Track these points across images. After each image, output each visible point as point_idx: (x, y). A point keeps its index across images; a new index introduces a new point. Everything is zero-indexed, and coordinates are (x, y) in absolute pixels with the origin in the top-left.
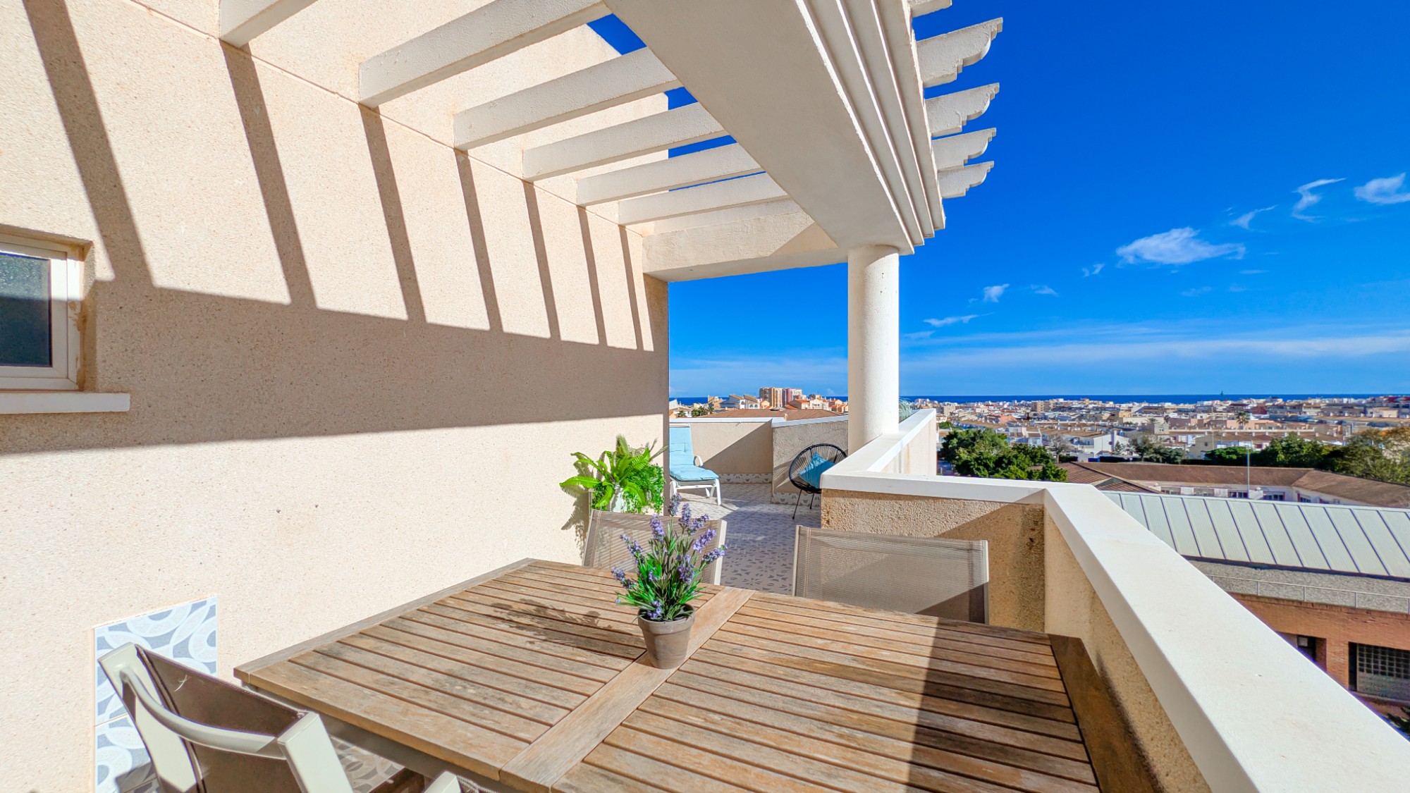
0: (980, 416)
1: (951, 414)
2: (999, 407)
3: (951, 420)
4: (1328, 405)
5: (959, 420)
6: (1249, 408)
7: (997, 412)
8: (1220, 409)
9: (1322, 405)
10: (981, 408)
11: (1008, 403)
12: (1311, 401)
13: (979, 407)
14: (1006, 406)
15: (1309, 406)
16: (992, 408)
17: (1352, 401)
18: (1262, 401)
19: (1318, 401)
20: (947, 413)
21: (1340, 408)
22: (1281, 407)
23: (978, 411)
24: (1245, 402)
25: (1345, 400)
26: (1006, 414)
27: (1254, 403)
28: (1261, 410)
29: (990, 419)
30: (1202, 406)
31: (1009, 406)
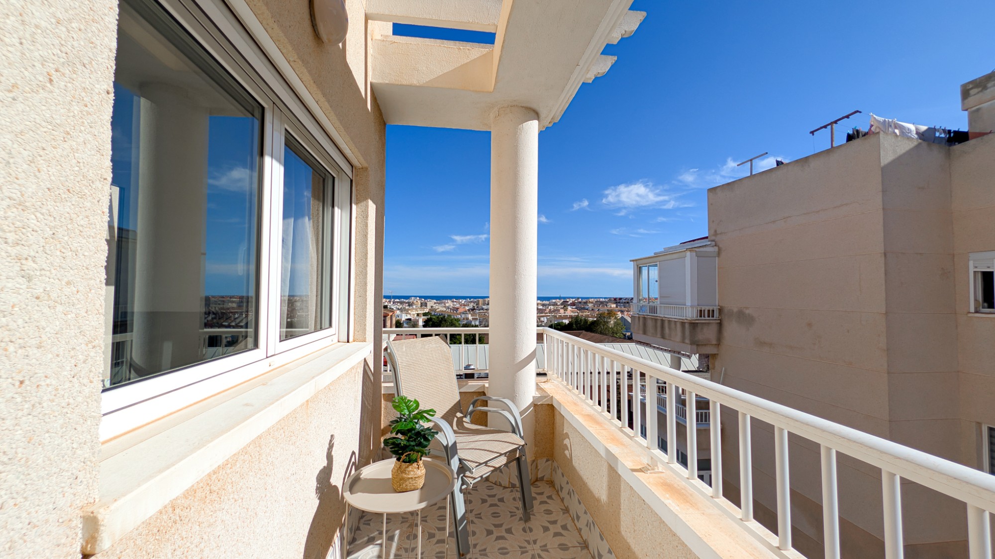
0: (448, 308)
1: (432, 307)
2: (459, 303)
3: (431, 311)
4: (596, 302)
5: (435, 311)
6: (569, 303)
7: (458, 306)
8: (559, 304)
9: (594, 302)
10: (449, 303)
11: (464, 300)
12: (590, 300)
13: (447, 303)
14: (463, 302)
15: (590, 302)
16: (455, 303)
17: (603, 300)
18: (574, 300)
19: (593, 300)
20: (429, 307)
21: (599, 303)
22: (580, 302)
23: (447, 305)
24: (568, 300)
25: (601, 299)
26: (463, 307)
27: (571, 301)
28: (573, 304)
29: (453, 310)
30: (552, 302)
31: (465, 302)
